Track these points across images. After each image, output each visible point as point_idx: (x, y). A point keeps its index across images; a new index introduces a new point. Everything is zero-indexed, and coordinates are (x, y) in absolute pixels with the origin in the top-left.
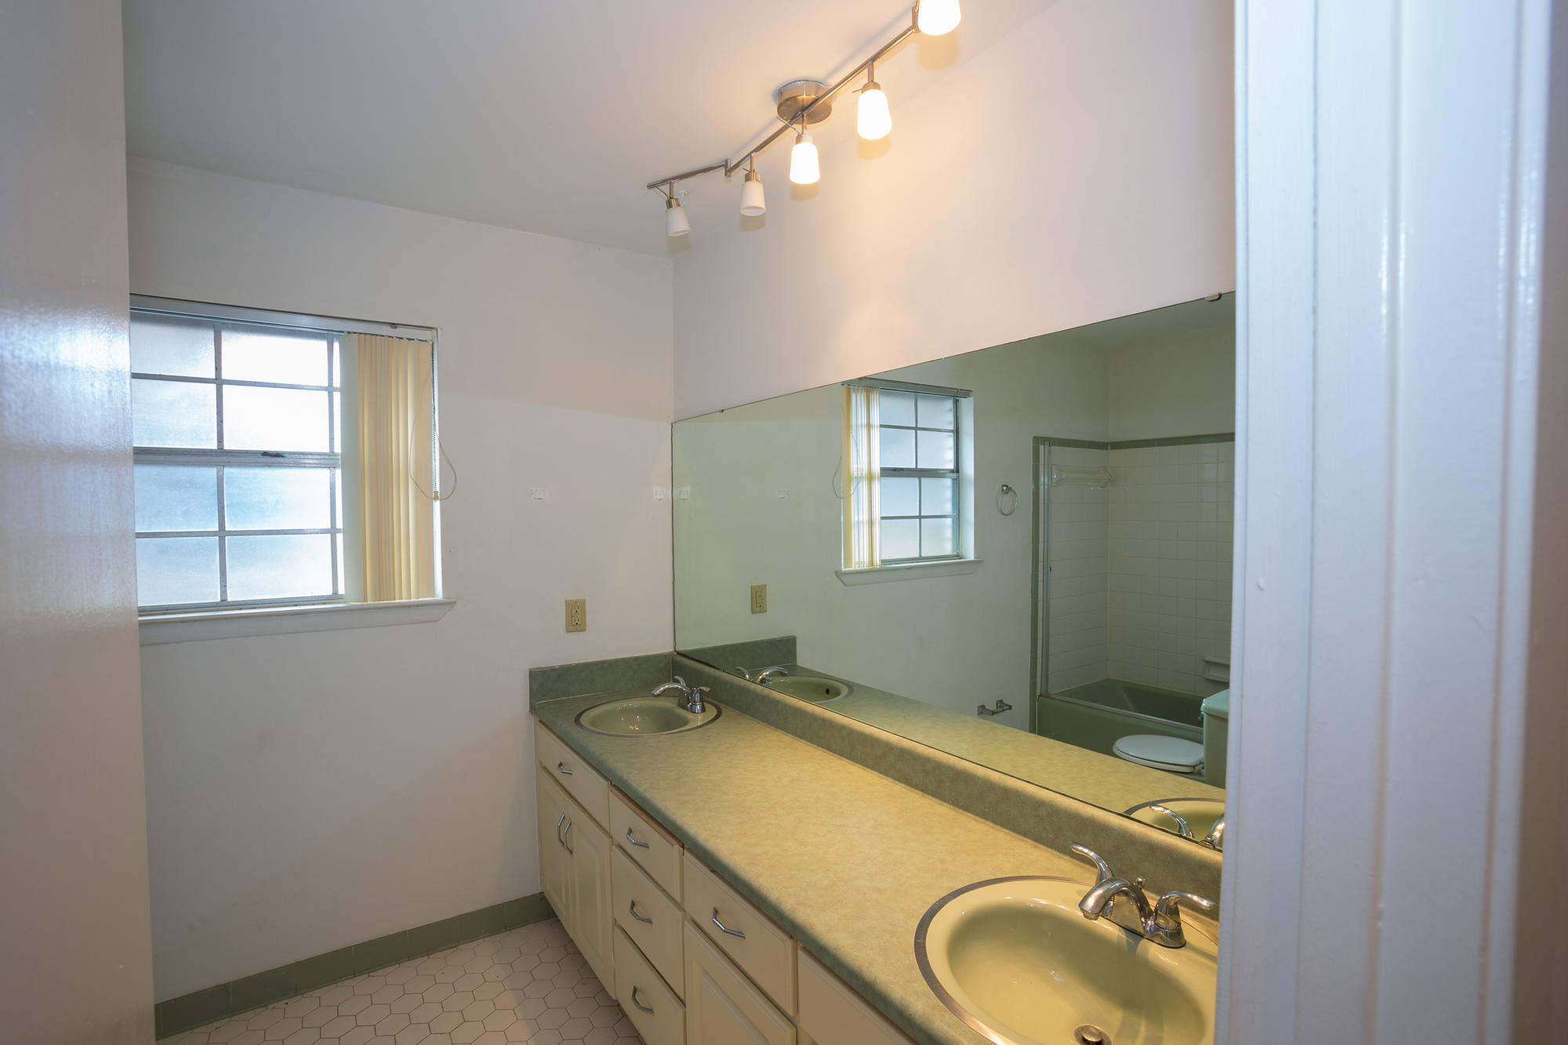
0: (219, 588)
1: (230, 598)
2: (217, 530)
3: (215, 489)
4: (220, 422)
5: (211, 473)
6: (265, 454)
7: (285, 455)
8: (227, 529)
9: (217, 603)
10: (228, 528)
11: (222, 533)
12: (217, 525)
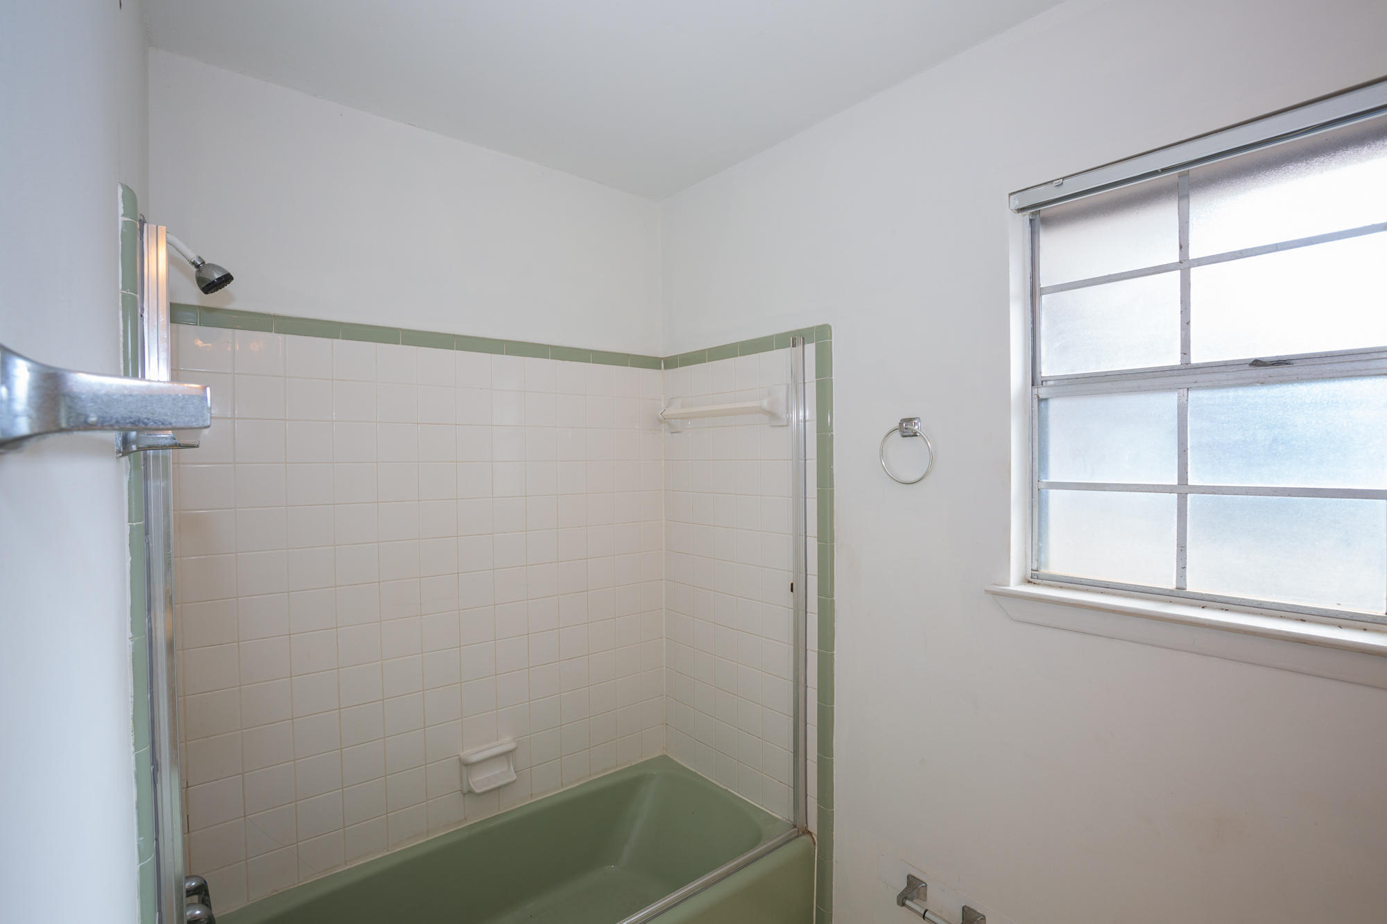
0: (1175, 569)
1: (1191, 588)
2: (1176, 483)
3: (1175, 423)
4: (1186, 324)
5: (1170, 401)
6: (1257, 363)
7: (1292, 362)
8: (1190, 483)
9: (1171, 591)
10: (1192, 481)
11: (1182, 489)
12: (1176, 476)
